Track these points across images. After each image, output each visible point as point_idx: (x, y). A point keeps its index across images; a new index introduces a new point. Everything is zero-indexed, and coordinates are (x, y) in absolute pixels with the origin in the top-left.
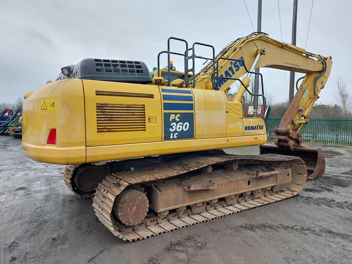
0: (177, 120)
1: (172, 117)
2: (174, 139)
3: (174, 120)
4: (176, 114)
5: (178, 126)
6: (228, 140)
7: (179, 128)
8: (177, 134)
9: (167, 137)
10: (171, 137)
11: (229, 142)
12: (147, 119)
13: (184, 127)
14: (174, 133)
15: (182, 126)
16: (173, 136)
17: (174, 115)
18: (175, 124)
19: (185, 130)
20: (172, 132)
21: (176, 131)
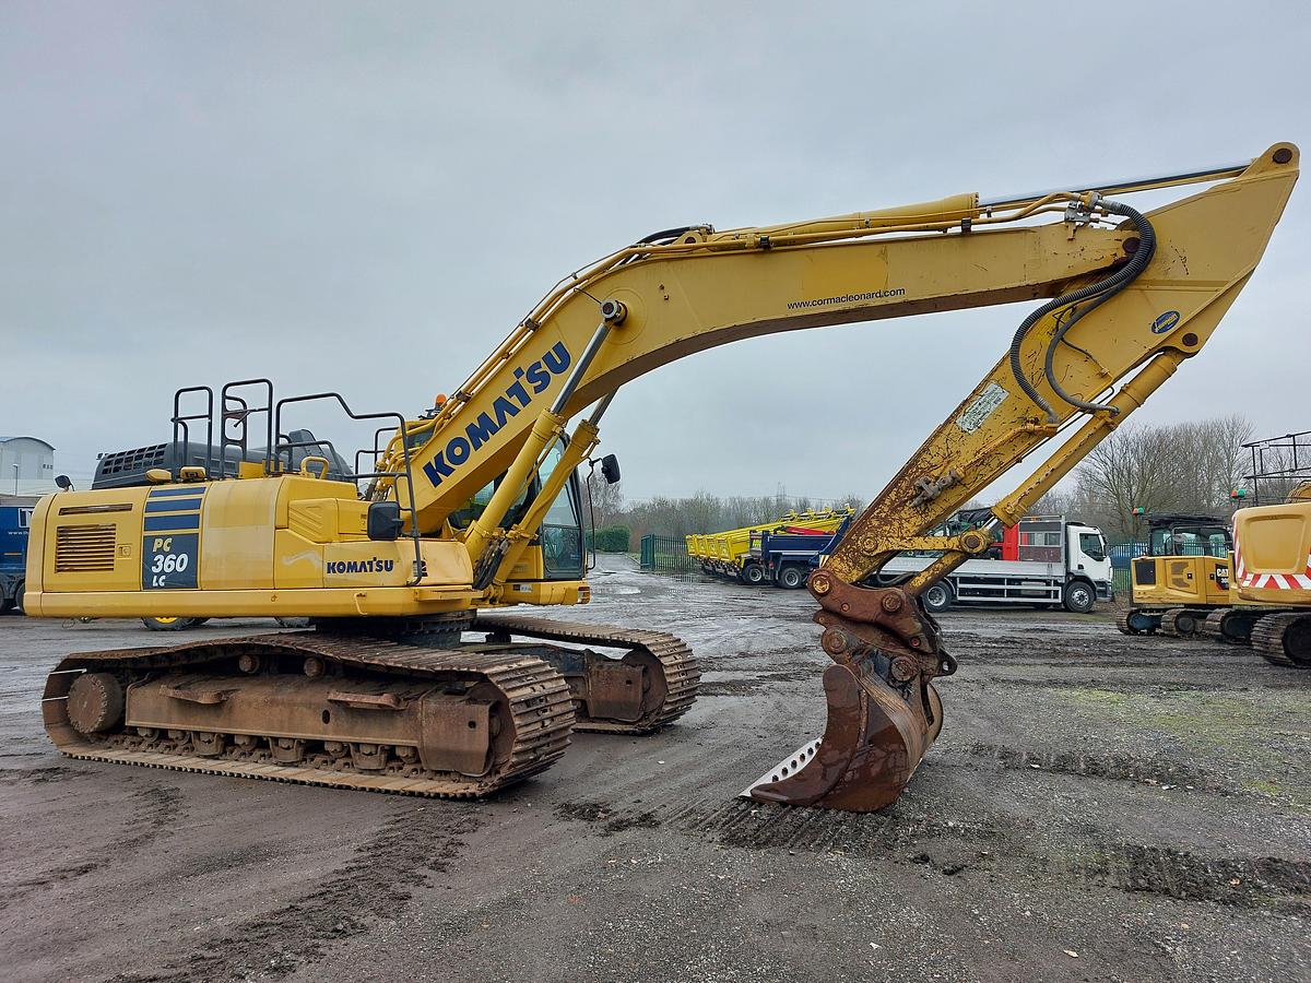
0: (167, 549)
1: (158, 544)
2: (159, 587)
3: (161, 551)
4: (164, 538)
5: (167, 562)
6: (275, 597)
7: (169, 566)
8: (163, 577)
9: (147, 585)
10: (155, 584)
11: (277, 602)
12: (116, 549)
13: (178, 563)
14: (159, 575)
15: (175, 561)
16: (157, 581)
17: (161, 540)
18: (161, 557)
19: (180, 570)
20: (156, 574)
21: (163, 572)
